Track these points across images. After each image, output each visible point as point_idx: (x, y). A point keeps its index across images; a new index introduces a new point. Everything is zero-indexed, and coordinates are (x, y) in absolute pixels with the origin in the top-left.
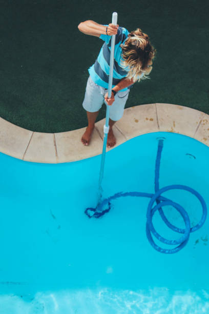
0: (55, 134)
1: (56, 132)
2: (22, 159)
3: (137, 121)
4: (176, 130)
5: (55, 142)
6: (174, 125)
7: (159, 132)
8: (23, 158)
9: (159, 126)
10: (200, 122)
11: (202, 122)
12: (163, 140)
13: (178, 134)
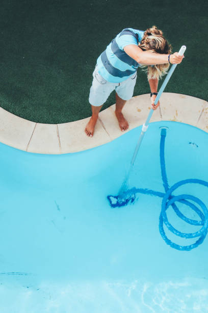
0: (58, 125)
1: (58, 123)
2: (25, 150)
3: (139, 111)
4: (179, 119)
5: (58, 133)
6: (177, 114)
7: (162, 121)
8: (27, 149)
9: (161, 116)
10: (203, 111)
11: (205, 111)
12: (165, 129)
13: (180, 123)
